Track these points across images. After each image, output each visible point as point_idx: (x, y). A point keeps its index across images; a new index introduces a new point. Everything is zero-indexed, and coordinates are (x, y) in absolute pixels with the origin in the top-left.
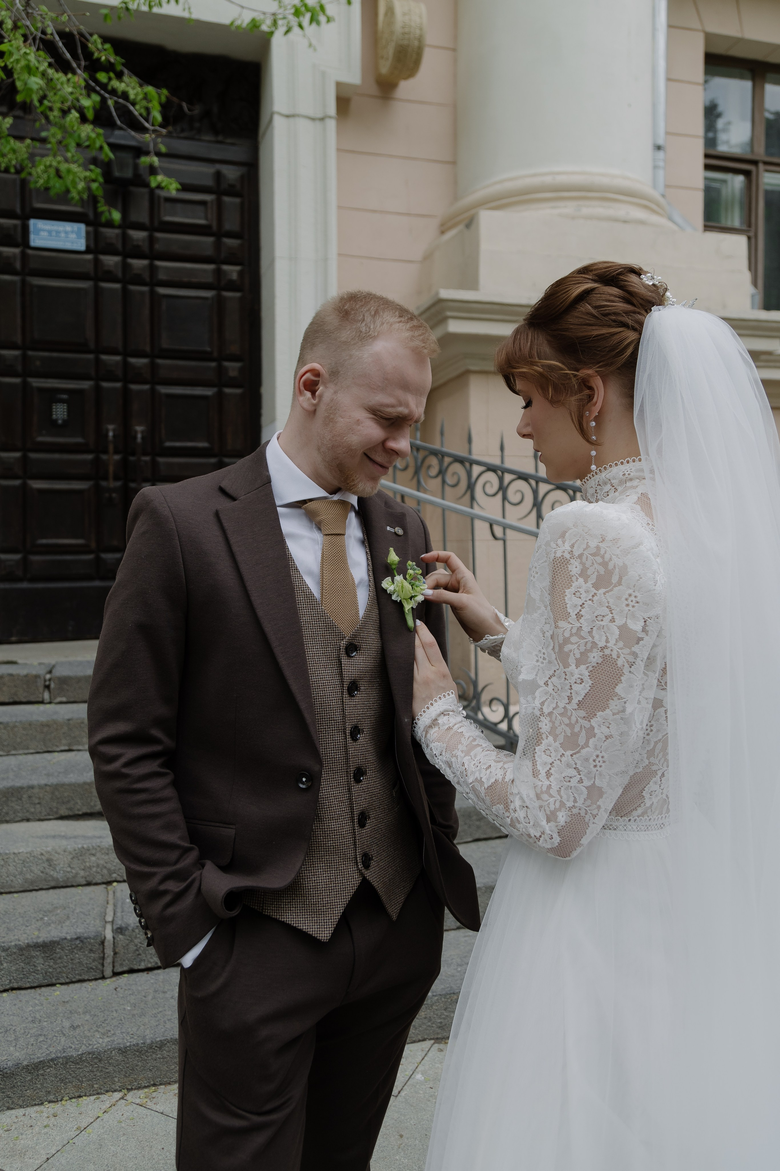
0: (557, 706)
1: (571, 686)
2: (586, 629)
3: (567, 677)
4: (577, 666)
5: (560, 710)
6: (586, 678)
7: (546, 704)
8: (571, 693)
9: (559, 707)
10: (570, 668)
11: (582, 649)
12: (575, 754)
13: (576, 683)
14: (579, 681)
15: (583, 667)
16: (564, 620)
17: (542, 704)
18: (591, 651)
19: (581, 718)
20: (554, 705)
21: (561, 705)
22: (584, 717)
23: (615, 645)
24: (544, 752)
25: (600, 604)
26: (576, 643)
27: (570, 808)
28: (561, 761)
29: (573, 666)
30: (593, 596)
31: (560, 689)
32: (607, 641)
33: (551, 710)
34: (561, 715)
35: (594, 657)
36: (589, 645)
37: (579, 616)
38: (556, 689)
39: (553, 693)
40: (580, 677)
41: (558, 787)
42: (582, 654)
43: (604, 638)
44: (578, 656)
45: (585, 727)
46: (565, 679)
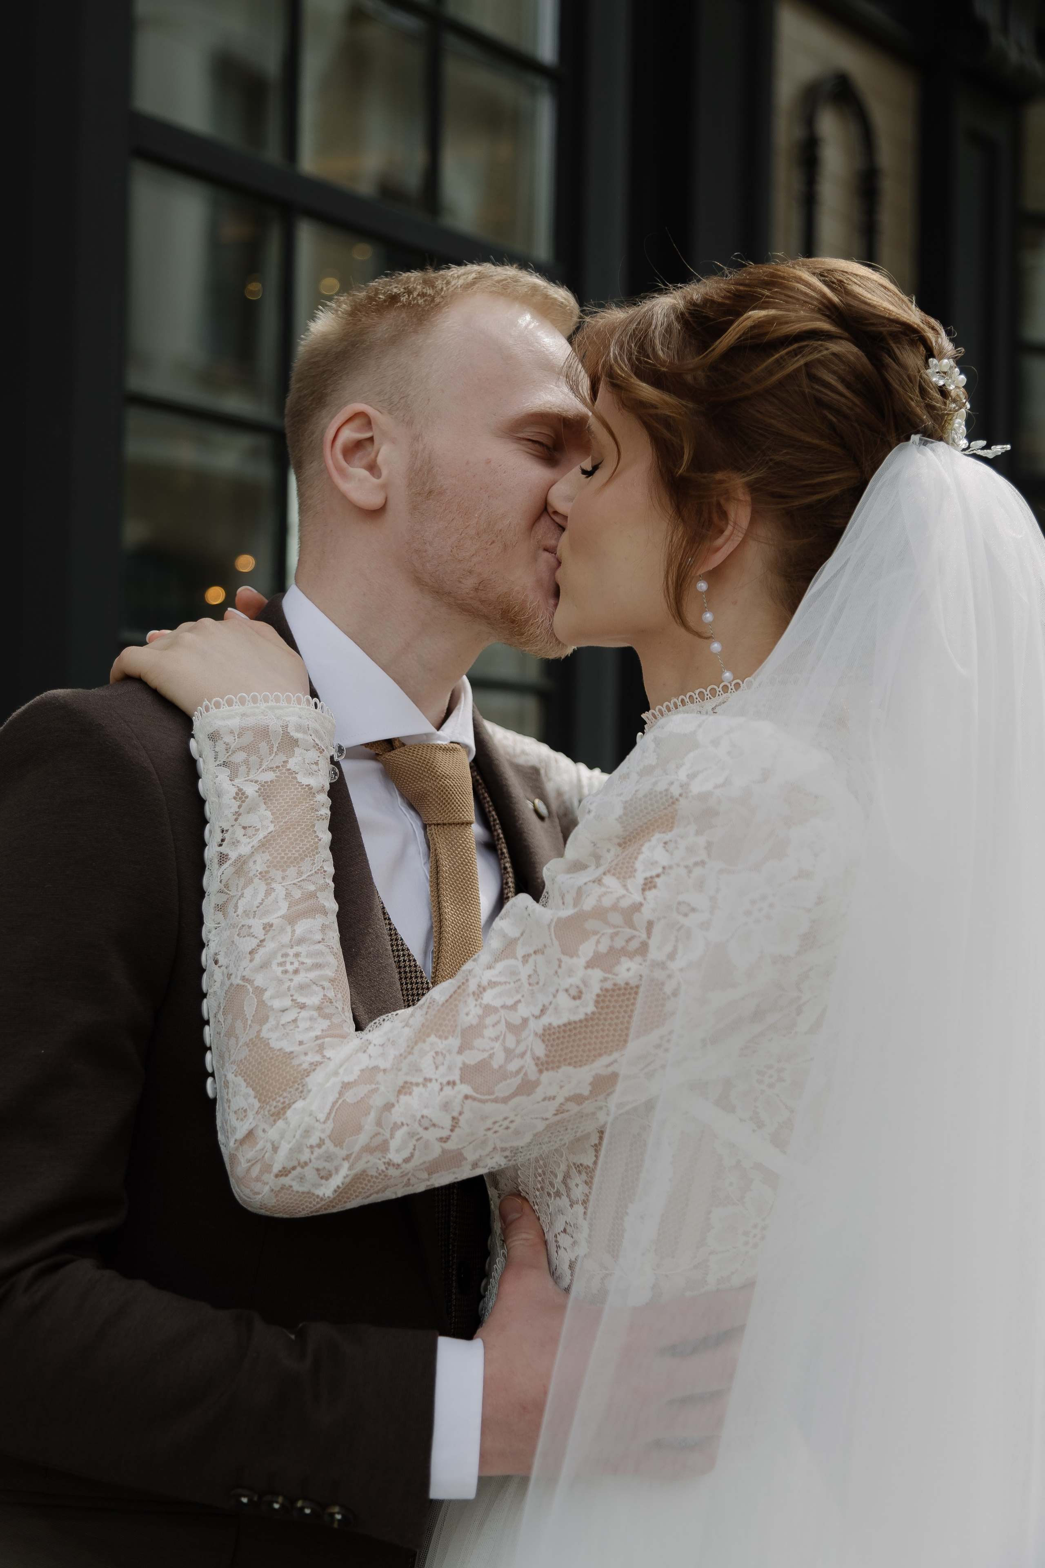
0: (513, 1007)
1: (557, 991)
2: (647, 913)
3: (559, 971)
4: (589, 965)
5: (515, 1018)
6: (590, 997)
7: (498, 989)
8: (551, 1003)
9: (516, 1010)
10: (575, 960)
11: (619, 943)
12: (474, 1099)
13: (567, 990)
14: (573, 992)
15: (597, 974)
16: (618, 878)
17: (492, 984)
18: (631, 955)
19: (533, 1054)
20: (510, 1002)
21: (523, 1011)
22: (538, 1058)
23: (681, 970)
24: (437, 1053)
25: (700, 885)
26: (615, 926)
27: (389, 1164)
28: (441, 1089)
29: (581, 961)
30: (696, 864)
31: (541, 983)
32: (672, 956)
33: (498, 1003)
34: (510, 1026)
35: (628, 970)
36: (634, 945)
37: (649, 884)
38: (533, 980)
39: (525, 981)
40: (582, 986)
41: (403, 1120)
42: (611, 949)
43: (668, 948)
44: (603, 948)
45: (525, 1074)
46: (556, 972)
